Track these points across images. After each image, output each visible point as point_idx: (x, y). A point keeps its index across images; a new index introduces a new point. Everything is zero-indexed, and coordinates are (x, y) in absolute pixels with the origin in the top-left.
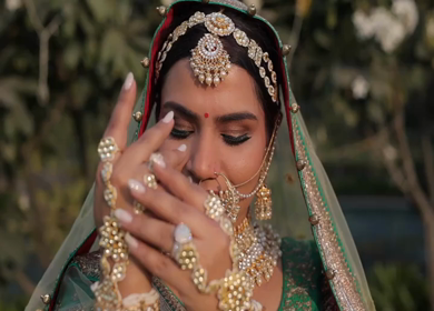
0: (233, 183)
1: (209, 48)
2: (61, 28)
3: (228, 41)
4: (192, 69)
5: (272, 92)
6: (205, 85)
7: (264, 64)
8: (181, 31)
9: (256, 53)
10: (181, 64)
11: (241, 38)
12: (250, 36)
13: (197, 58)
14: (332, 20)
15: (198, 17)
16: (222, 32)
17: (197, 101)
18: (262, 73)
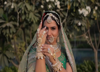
0: (53, 36)
1: (49, 18)
2: (21, 12)
3: (52, 17)
4: (47, 21)
5: (58, 23)
6: (49, 23)
7: (57, 20)
8: (46, 16)
9: (56, 18)
10: (46, 20)
11: (54, 16)
12: (55, 16)
13: (48, 20)
14: (74, 11)
15: (48, 14)
16: (51, 16)
17: (48, 25)
18: (57, 21)
